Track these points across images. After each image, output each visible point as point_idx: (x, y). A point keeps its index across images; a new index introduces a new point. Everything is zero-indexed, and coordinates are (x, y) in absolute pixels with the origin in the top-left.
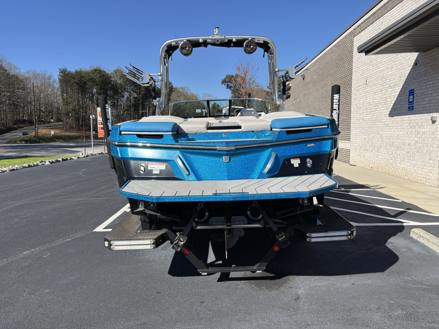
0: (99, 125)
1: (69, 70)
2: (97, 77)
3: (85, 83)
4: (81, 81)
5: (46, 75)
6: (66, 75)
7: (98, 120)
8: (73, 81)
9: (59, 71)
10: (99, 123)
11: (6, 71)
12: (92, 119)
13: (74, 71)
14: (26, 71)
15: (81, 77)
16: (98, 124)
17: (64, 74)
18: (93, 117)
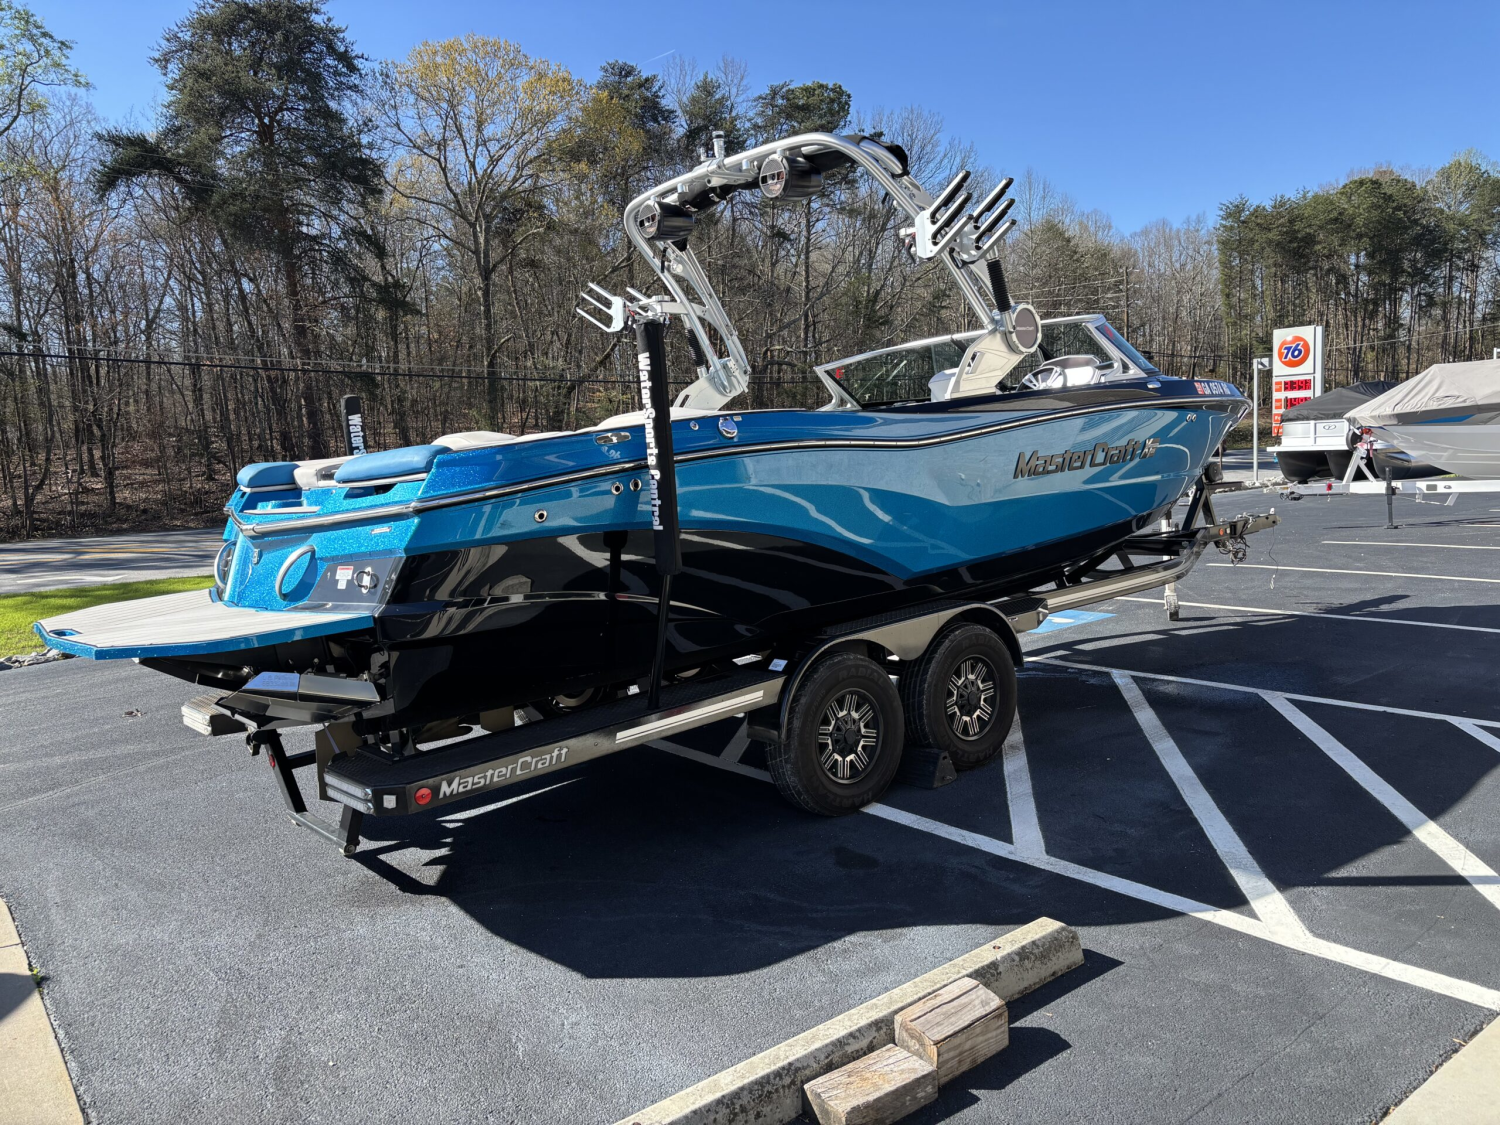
0: (1279, 390)
1: (1255, 203)
2: (1361, 211)
3: (1310, 240)
4: (1292, 235)
5: (1203, 232)
6: (1243, 222)
7: (1274, 374)
8: (1262, 237)
9: (1222, 213)
10: (1280, 383)
11: (1068, 241)
12: (1259, 371)
13: (1268, 205)
14: (1138, 230)
15: (1291, 222)
16: (1274, 387)
17: (1238, 220)
18: (1262, 364)
